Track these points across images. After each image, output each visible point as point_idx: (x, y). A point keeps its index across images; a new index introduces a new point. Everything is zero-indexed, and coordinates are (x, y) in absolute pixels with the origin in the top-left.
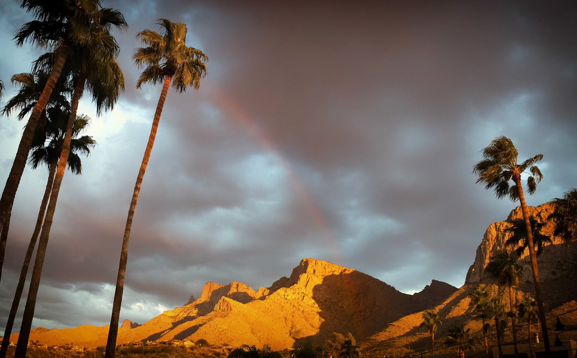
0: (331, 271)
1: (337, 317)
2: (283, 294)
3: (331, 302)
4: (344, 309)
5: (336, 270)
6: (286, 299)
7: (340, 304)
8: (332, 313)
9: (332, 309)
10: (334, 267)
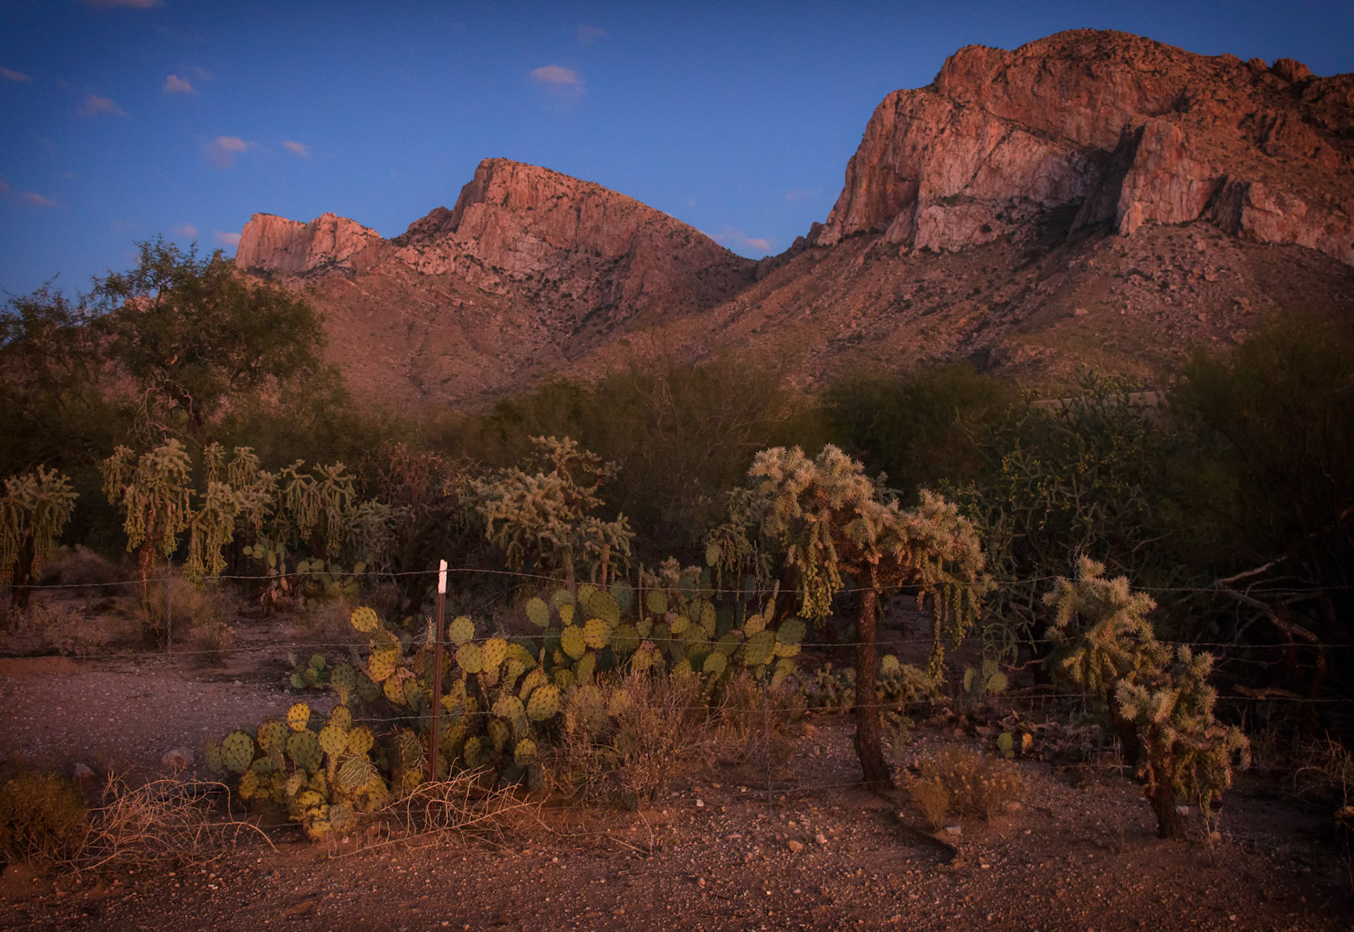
0: (553, 197)
1: (548, 322)
2: (413, 261)
3: (543, 281)
4: (573, 300)
5: (568, 192)
6: (422, 273)
7: (563, 288)
8: (539, 310)
9: (543, 299)
10: (562, 184)
